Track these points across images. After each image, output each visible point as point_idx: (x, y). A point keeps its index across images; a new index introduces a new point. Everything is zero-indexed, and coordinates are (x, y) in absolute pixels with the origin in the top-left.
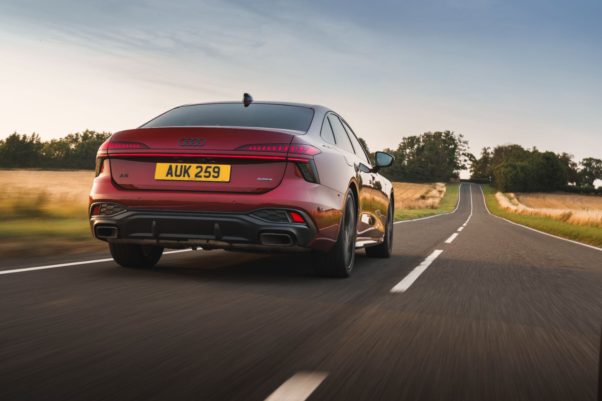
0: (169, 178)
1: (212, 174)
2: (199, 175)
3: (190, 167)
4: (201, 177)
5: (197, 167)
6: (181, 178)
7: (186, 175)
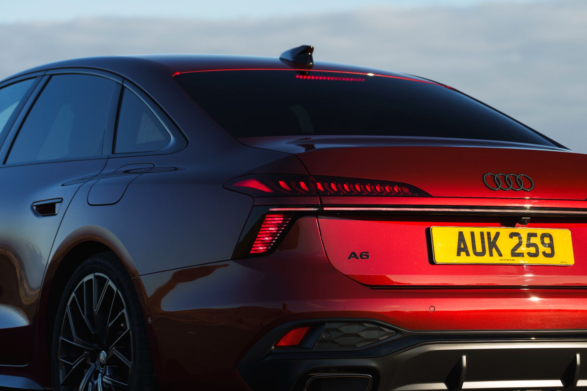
0: (463, 259)
1: (542, 248)
2: (517, 251)
3: (498, 234)
4: (521, 255)
5: (512, 235)
6: (486, 259)
7: (494, 250)
